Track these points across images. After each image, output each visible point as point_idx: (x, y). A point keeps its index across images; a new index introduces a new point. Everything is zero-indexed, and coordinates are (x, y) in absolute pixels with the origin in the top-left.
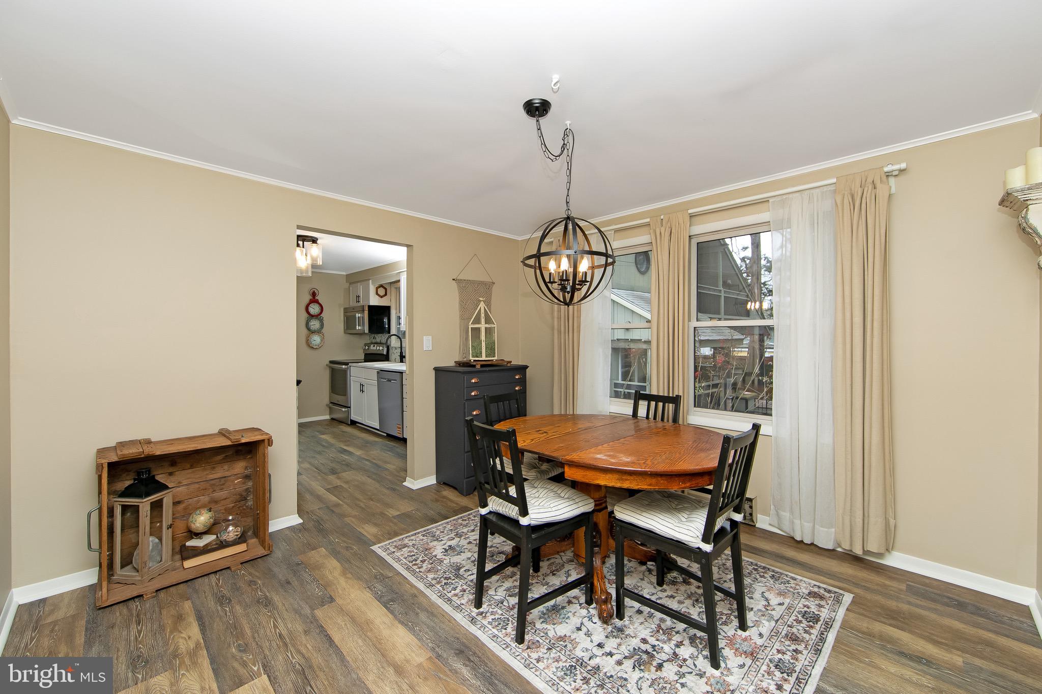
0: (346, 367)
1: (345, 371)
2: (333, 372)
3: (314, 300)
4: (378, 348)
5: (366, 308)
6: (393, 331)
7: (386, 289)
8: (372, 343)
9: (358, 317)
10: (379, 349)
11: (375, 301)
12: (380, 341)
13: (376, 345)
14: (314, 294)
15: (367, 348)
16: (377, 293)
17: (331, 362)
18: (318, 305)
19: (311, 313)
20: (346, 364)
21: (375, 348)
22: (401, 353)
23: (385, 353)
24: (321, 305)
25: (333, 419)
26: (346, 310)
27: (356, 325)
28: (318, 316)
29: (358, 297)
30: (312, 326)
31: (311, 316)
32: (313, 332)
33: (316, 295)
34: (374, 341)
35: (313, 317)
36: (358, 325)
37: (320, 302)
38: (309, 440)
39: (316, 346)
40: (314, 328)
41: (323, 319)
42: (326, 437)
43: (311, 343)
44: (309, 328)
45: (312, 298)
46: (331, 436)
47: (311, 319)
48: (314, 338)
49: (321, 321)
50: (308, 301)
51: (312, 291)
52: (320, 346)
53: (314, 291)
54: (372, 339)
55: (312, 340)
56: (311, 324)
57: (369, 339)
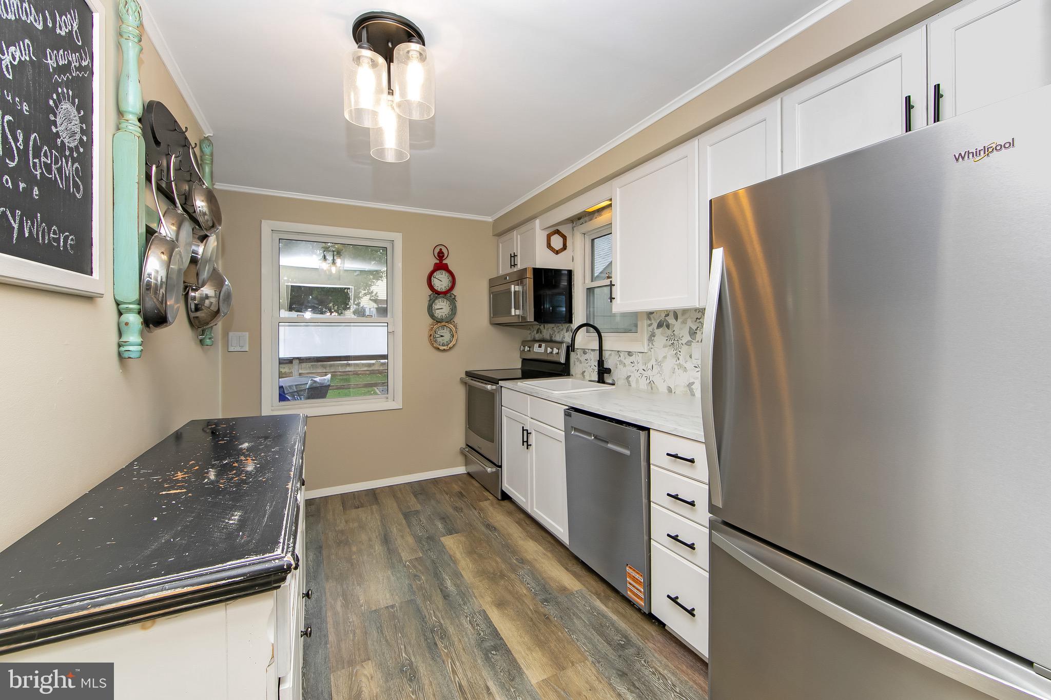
0: (494, 387)
1: (491, 396)
2: (471, 393)
3: (440, 266)
4: (549, 350)
5: (530, 274)
6: (579, 317)
7: (564, 238)
8: (535, 341)
9: (515, 292)
10: (551, 353)
11: (545, 260)
12: (551, 337)
13: (543, 345)
14: (441, 255)
15: (527, 349)
16: (549, 246)
17: (468, 374)
18: (447, 274)
19: (436, 288)
20: (495, 382)
21: (542, 350)
22: (601, 362)
23: (563, 360)
24: (451, 274)
25: (468, 474)
26: (493, 283)
27: (511, 308)
28: (447, 294)
29: (513, 256)
30: (437, 311)
31: (436, 294)
32: (439, 322)
33: (443, 256)
34: (538, 336)
35: (439, 295)
36: (514, 308)
37: (450, 268)
38: (421, 555)
39: (443, 345)
40: (440, 314)
41: (455, 299)
42: (455, 547)
43: (436, 341)
44: (432, 316)
45: (438, 262)
46: (465, 544)
47: (436, 298)
48: (440, 332)
49: (453, 301)
50: (431, 268)
51: (437, 250)
52: (451, 345)
53: (441, 249)
54: (537, 332)
55: (437, 336)
56: (437, 307)
57: (533, 334)
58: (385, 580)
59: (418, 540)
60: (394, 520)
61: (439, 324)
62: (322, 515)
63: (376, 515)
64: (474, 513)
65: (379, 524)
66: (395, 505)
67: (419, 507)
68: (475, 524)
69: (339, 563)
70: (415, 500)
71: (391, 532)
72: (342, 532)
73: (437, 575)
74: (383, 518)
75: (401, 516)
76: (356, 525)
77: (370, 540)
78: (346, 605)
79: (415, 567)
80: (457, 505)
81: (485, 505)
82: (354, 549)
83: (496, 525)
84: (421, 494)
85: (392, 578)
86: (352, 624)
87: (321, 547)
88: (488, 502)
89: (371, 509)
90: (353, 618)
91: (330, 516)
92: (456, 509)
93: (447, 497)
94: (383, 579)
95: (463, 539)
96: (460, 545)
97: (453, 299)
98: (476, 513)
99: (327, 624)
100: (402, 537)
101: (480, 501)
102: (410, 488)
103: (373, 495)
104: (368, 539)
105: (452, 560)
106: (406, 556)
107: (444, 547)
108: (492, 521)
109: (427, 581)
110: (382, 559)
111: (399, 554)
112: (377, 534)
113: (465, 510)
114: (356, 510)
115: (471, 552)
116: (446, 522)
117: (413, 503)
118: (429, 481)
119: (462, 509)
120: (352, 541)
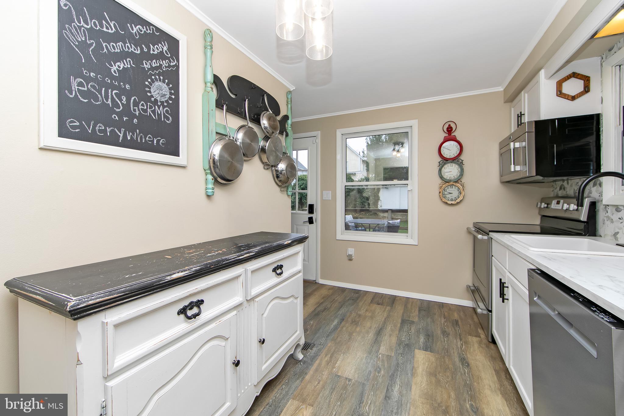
0: (485, 237)
2: (477, 244)
3: (449, 138)
4: (566, 206)
5: (529, 128)
7: (586, 79)
8: (555, 198)
9: (515, 149)
10: (568, 209)
11: (553, 110)
13: (562, 201)
14: (450, 130)
15: (543, 205)
16: (560, 93)
17: (475, 225)
18: (456, 144)
19: (445, 156)
21: (559, 207)
24: (461, 144)
26: (501, 145)
27: (511, 165)
28: (456, 160)
29: (520, 115)
30: (446, 174)
31: (445, 160)
32: (448, 182)
33: (452, 130)
34: (560, 193)
35: (447, 161)
36: (514, 164)
37: (458, 139)
38: (393, 355)
39: (452, 200)
40: (449, 176)
41: (462, 163)
42: (422, 362)
43: (445, 197)
44: (441, 177)
45: (447, 135)
46: (432, 364)
47: (445, 164)
48: (449, 190)
49: (461, 165)
50: (442, 141)
51: (446, 126)
52: (458, 200)
53: (449, 125)
54: (560, 189)
55: (446, 193)
56: (445, 171)
57: (556, 191)
58: (359, 359)
59: (400, 343)
60: (393, 321)
61: (447, 184)
62: (358, 301)
63: (386, 313)
64: (457, 342)
65: (383, 319)
66: (402, 311)
67: (416, 319)
68: (452, 352)
69: (345, 334)
70: (417, 313)
71: (386, 329)
72: (360, 316)
73: (392, 377)
74: (388, 317)
75: (400, 321)
76: (370, 314)
77: (370, 328)
78: (328, 363)
79: (383, 361)
80: (447, 330)
81: (474, 340)
82: (358, 329)
83: (472, 362)
84: (424, 310)
85: (364, 360)
86: (323, 376)
87: (343, 320)
88: (478, 339)
89: (386, 308)
90: (326, 373)
91: (361, 304)
92: (444, 333)
93: (443, 320)
94: (358, 358)
95: (433, 359)
96: (427, 363)
97: (460, 163)
98: (459, 343)
99: (312, 367)
100: (390, 335)
101: (470, 334)
102: (420, 304)
103: (393, 299)
104: (369, 327)
105: (412, 370)
106: (383, 349)
107: (413, 357)
108: (470, 357)
109: (383, 376)
110: (368, 344)
111: (380, 346)
112: (377, 326)
113: (451, 337)
114: (377, 305)
115: (432, 374)
116: (428, 339)
117: (414, 316)
118: (438, 303)
119: (449, 334)
120: (361, 324)
